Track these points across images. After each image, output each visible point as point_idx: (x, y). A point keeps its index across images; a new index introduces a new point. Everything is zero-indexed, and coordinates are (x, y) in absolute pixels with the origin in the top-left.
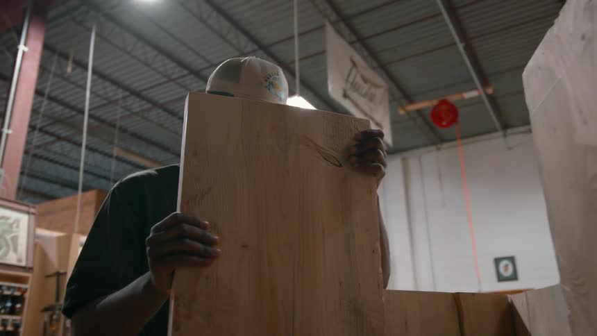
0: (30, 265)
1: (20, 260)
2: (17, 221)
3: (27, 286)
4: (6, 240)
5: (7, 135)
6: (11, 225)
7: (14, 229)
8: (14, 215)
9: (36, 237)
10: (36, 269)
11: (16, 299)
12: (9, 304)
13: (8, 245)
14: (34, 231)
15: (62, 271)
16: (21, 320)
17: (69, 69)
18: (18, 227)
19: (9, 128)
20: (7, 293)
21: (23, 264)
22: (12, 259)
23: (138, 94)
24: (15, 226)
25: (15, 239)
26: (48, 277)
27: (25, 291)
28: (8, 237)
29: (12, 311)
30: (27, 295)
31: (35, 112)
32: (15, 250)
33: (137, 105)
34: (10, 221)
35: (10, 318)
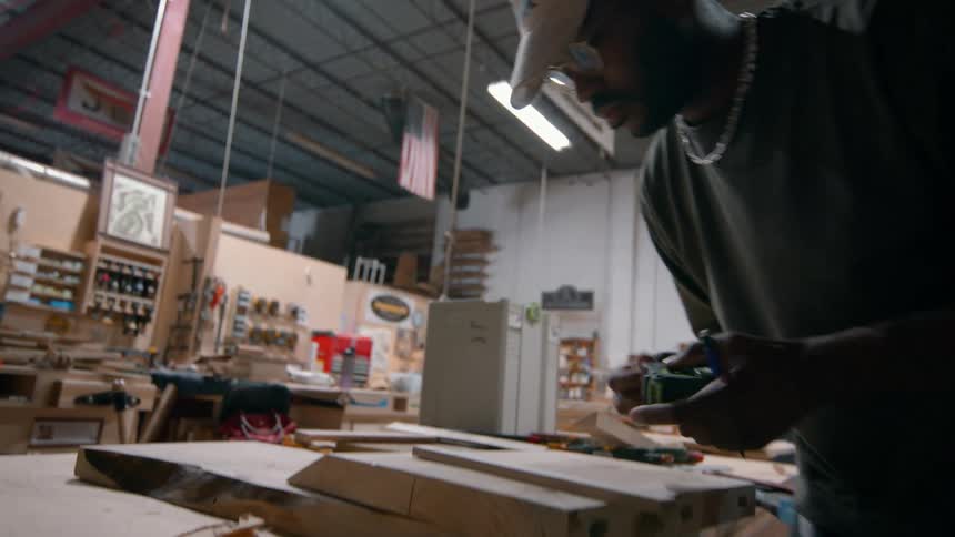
0: (166, 247)
1: (155, 240)
2: (153, 198)
3: (162, 270)
4: (139, 218)
5: (146, 99)
6: (146, 202)
7: (150, 205)
8: (148, 190)
9: (174, 217)
10: (174, 252)
11: (147, 283)
12: (140, 287)
13: (141, 223)
14: (173, 212)
15: (199, 257)
16: (153, 306)
17: (224, 27)
18: (154, 203)
19: (148, 89)
20: (138, 274)
21: (159, 245)
22: (145, 238)
23: (314, 67)
24: (150, 202)
25: (150, 218)
26: (185, 262)
27: (158, 275)
28: (142, 214)
29: (145, 294)
30: (161, 280)
31: (180, 73)
32: (150, 228)
33: (314, 80)
34: (146, 196)
35: (142, 302)
